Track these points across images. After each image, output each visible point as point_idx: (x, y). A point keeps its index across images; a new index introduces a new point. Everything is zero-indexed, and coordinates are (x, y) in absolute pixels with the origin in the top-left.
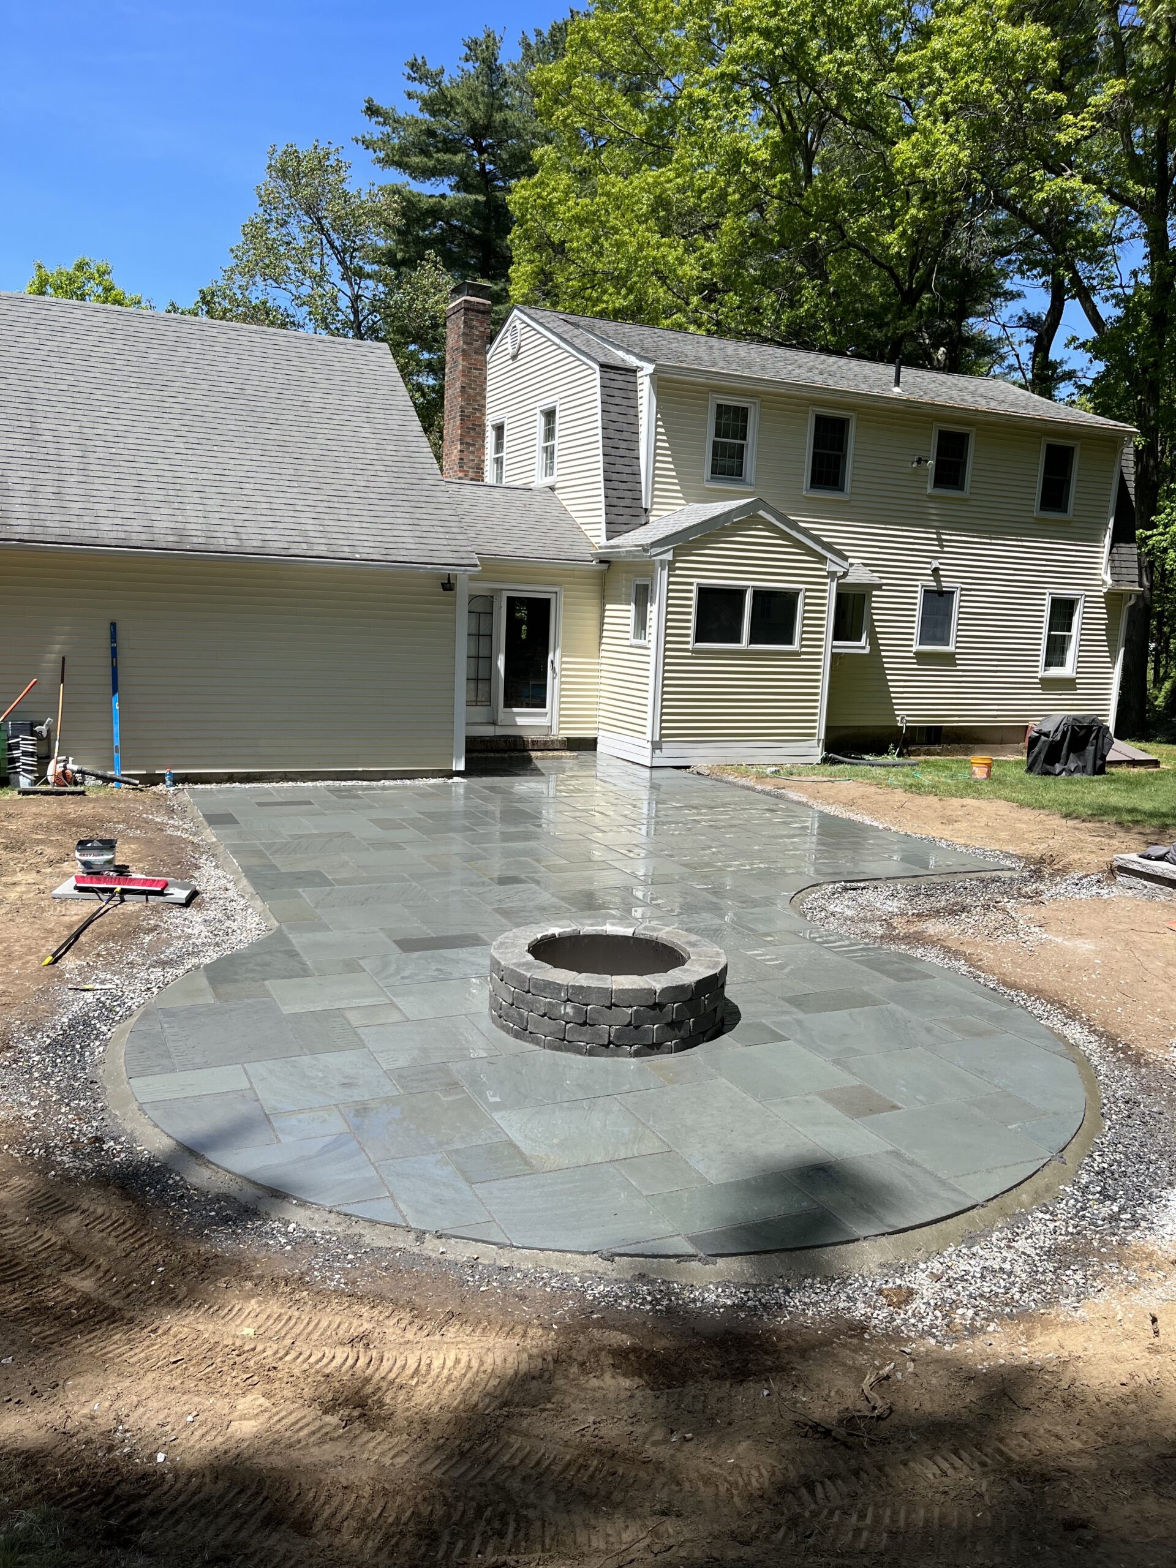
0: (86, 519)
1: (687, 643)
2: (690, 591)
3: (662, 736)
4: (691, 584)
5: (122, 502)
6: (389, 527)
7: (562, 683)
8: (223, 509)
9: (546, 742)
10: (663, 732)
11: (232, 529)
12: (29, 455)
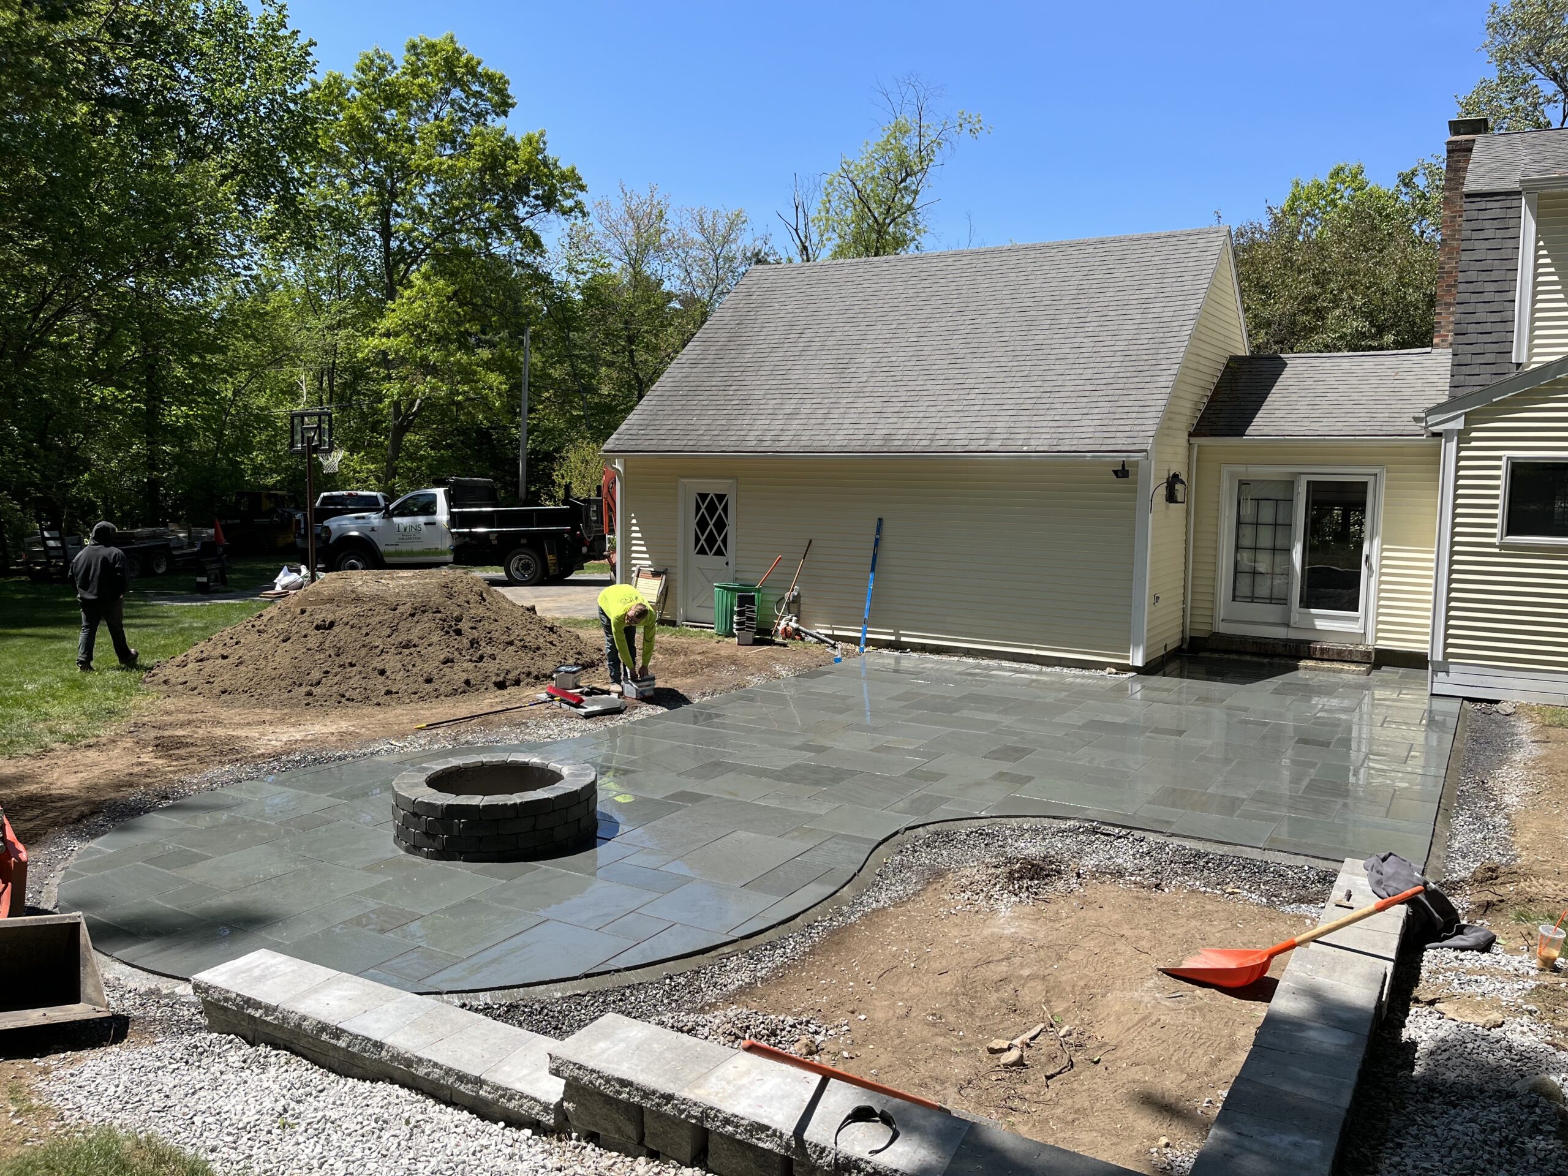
1: (1493, 535)
2: (1498, 468)
3: (1446, 655)
4: (1499, 458)
5: (866, 415)
7: (1381, 583)
8: (939, 414)
9: (1340, 652)
10: (1450, 650)
11: (932, 431)
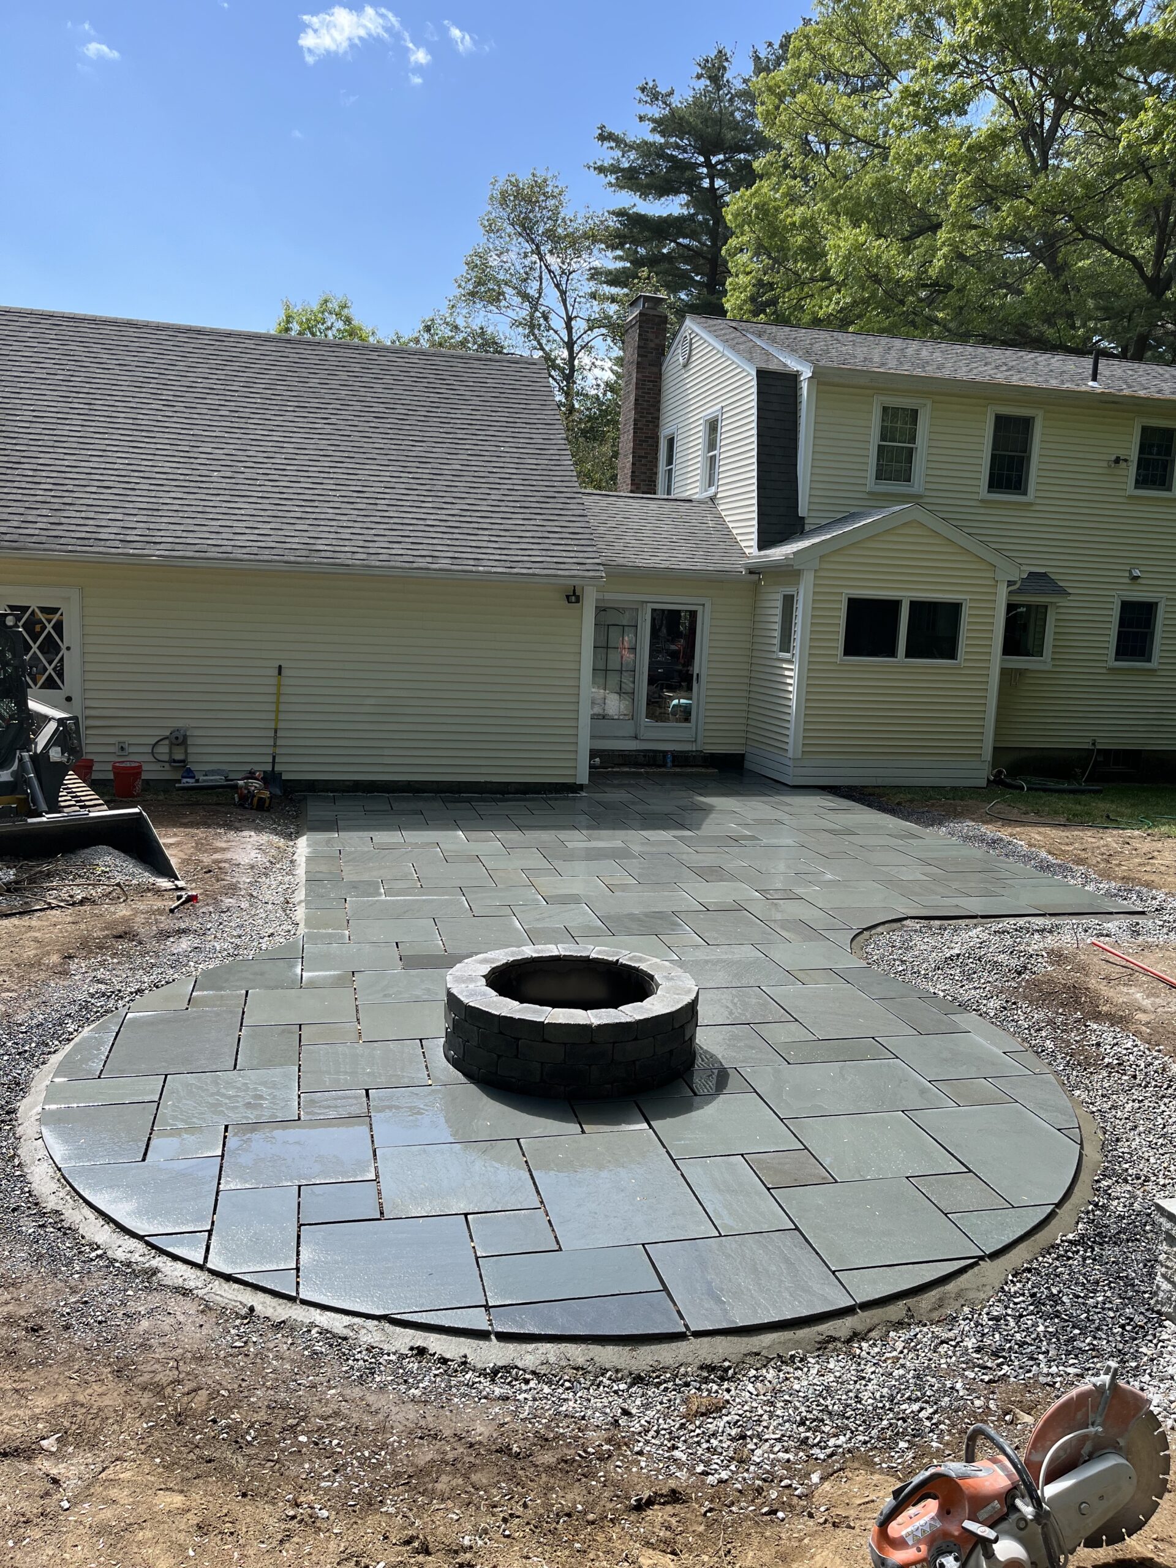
0: (224, 536)
1: (836, 656)
2: (839, 602)
3: (804, 753)
4: (839, 594)
5: (260, 519)
6: (517, 540)
7: (708, 696)
8: (356, 525)
9: (687, 758)
10: (806, 749)
11: (361, 544)
12: (182, 477)
